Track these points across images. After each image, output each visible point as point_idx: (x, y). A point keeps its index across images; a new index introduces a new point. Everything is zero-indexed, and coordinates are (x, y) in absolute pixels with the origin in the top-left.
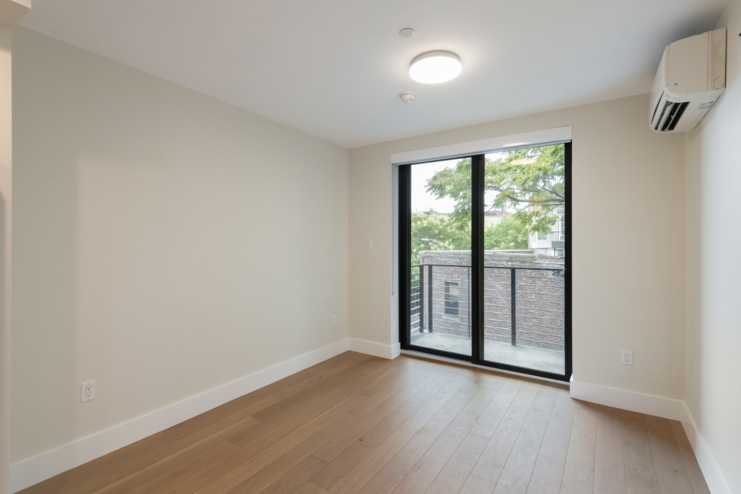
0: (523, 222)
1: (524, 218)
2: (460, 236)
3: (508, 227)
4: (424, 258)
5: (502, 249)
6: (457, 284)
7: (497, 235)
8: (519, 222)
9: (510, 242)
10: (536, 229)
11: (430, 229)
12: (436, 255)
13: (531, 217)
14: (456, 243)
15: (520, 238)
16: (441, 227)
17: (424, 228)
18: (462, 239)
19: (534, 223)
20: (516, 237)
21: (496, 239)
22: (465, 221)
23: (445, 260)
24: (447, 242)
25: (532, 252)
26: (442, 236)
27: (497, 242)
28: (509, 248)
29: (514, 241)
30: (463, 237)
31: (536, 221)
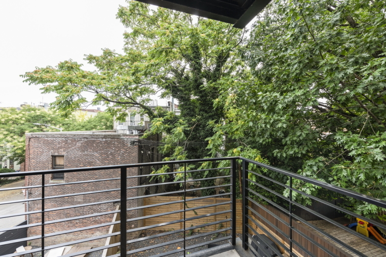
0: (111, 114)
1: (112, 112)
2: (69, 122)
3: (102, 118)
4: (30, 139)
5: (98, 130)
6: (63, 156)
7: (95, 122)
8: (109, 114)
9: (103, 126)
10: (119, 119)
11: (43, 117)
12: (43, 136)
13: (116, 111)
14: (66, 126)
15: (108, 124)
16: (53, 116)
17: (37, 116)
18: (70, 124)
19: (118, 116)
20: (106, 123)
21: (94, 124)
22: (69, 111)
23: (52, 139)
24: (58, 126)
25: (115, 131)
26: (53, 122)
27: (95, 126)
28: (102, 129)
29: (105, 125)
30: (71, 122)
31: (120, 114)
